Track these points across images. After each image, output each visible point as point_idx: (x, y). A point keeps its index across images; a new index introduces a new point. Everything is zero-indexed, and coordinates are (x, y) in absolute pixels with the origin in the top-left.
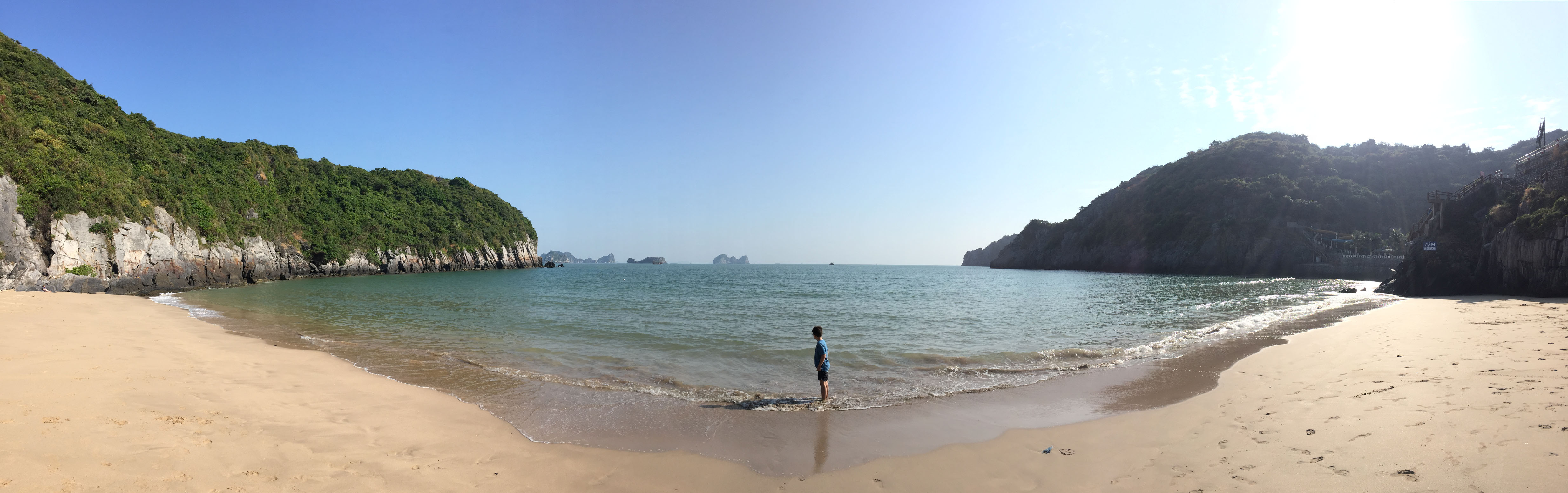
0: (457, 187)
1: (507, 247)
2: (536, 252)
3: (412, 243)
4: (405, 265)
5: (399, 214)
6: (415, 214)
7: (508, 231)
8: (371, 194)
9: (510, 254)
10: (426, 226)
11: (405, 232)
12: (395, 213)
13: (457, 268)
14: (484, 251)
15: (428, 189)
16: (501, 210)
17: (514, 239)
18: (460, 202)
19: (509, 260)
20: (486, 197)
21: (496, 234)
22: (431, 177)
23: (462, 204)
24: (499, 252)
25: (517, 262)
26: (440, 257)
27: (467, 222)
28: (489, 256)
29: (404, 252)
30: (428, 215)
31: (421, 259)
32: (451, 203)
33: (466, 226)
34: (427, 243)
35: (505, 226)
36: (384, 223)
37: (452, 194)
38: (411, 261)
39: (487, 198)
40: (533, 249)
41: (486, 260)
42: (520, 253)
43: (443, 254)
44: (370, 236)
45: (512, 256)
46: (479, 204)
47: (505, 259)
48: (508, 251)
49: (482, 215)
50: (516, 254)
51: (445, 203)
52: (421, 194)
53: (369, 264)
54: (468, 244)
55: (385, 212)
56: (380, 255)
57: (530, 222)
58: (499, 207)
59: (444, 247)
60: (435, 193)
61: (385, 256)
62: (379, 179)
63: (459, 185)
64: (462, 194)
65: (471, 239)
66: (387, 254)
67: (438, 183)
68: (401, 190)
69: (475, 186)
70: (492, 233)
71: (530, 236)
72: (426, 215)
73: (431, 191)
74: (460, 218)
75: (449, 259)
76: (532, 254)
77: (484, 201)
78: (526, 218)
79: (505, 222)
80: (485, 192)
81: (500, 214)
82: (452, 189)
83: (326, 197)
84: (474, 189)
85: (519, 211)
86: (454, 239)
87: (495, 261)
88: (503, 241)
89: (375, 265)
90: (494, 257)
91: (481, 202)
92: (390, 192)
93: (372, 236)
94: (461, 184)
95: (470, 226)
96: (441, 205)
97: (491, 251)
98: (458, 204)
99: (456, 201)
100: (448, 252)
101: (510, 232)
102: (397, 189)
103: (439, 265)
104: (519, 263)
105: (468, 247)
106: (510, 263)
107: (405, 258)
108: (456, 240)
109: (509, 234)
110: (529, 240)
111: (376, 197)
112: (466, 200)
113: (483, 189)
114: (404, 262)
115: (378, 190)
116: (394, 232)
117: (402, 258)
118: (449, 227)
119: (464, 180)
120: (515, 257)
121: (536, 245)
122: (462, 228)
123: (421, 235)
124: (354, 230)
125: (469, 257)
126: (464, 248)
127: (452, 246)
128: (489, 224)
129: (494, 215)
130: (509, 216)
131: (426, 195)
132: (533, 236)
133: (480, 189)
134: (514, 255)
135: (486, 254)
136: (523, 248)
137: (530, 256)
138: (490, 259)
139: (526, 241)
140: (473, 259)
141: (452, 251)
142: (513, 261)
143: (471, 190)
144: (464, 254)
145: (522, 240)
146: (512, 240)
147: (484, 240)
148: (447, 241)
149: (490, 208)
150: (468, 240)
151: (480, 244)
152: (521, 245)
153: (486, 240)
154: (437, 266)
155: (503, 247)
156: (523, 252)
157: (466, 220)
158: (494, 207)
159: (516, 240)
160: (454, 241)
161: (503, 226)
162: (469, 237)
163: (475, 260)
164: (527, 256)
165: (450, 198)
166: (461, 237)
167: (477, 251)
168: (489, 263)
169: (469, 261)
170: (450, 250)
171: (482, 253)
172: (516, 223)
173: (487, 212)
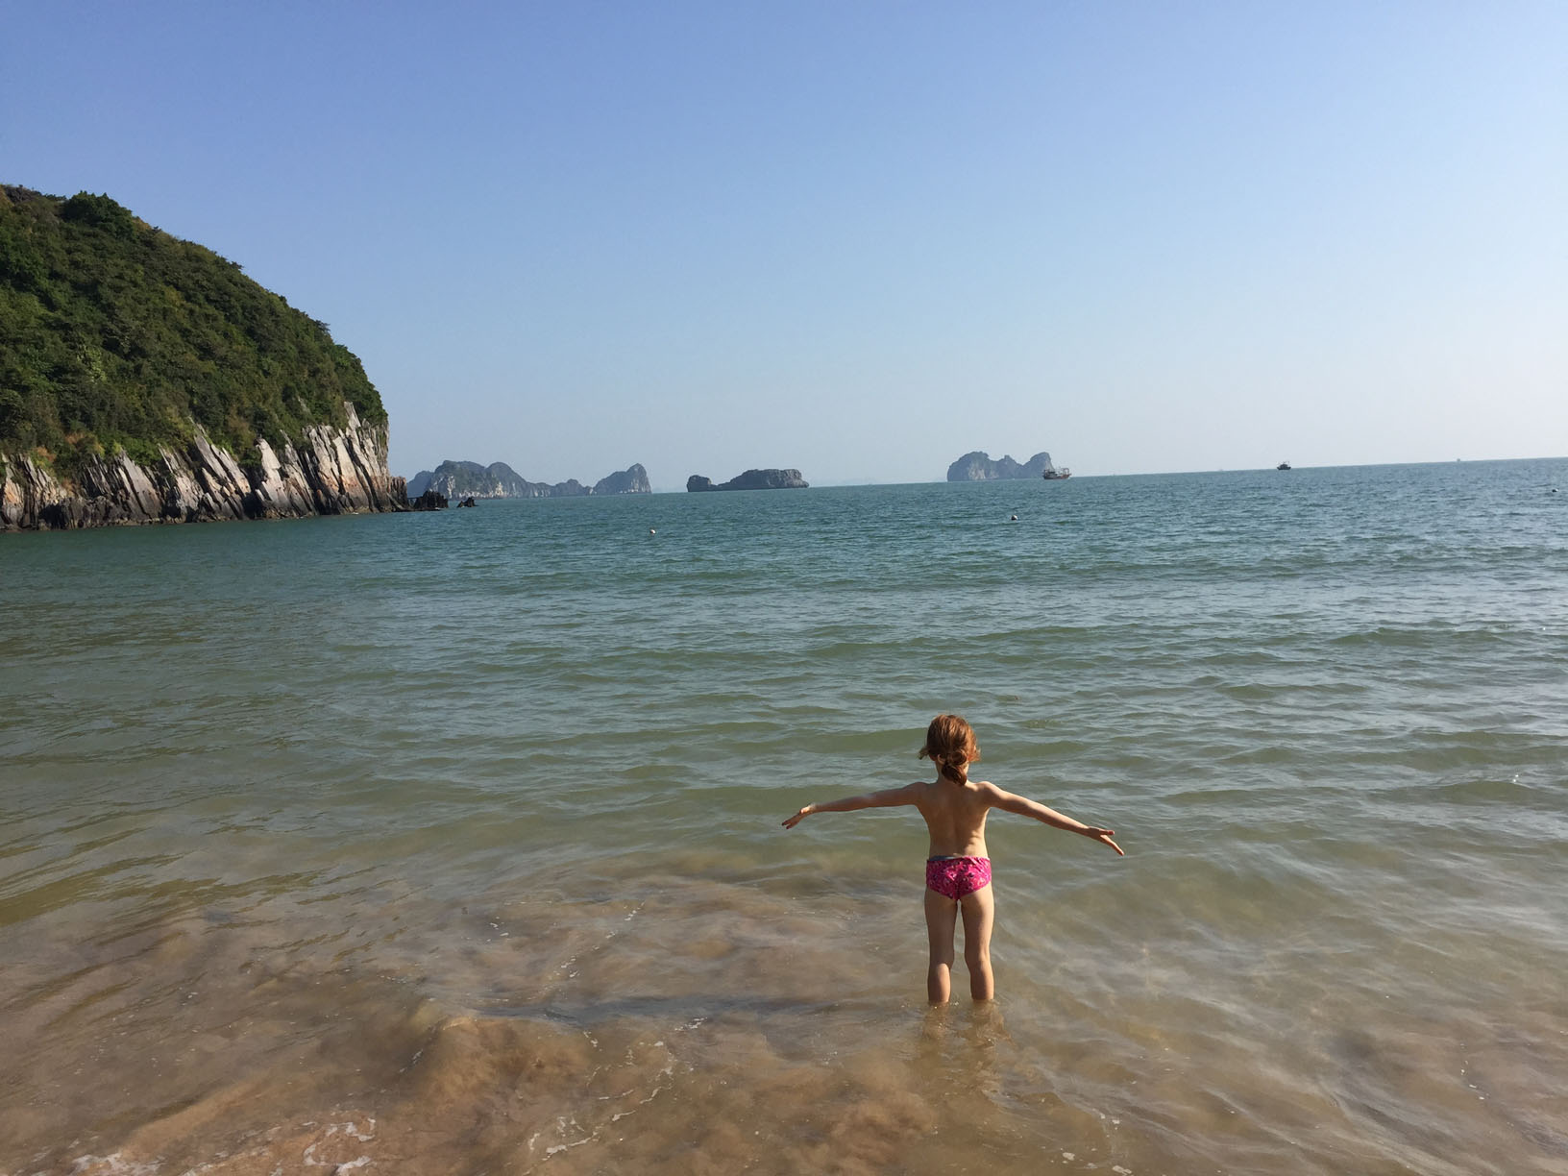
0: (87, 230)
1: (277, 445)
2: (382, 461)
7: (279, 390)
9: (288, 469)
13: (93, 521)
14: (195, 462)
16: (254, 318)
17: (300, 418)
18: (96, 283)
19: (287, 488)
20: (196, 270)
21: (239, 400)
23: (106, 292)
24: (249, 461)
25: (316, 495)
26: (25, 479)
27: (127, 357)
28: (214, 474)
32: (66, 286)
33: (122, 370)
35: (266, 373)
37: (69, 252)
39: (198, 276)
40: (371, 453)
41: (206, 488)
42: (327, 465)
43: (37, 468)
45: (297, 474)
46: (173, 294)
47: (273, 485)
48: (283, 459)
49: (185, 333)
50: (310, 467)
51: (45, 283)
54: (136, 433)
57: (356, 364)
58: (244, 308)
59: (39, 444)
63: (93, 221)
64: (104, 256)
65: (142, 414)
69: (156, 231)
70: (222, 396)
71: (360, 410)
74: (99, 339)
75: (63, 485)
76: (367, 465)
77: (190, 283)
78: (342, 349)
79: (268, 361)
80: (194, 255)
81: (250, 332)
82: (70, 237)
84: (151, 240)
85: (318, 323)
86: (77, 414)
87: (239, 491)
88: (262, 426)
90: (233, 480)
91: (177, 288)
94: (100, 219)
95: (138, 369)
96: (26, 290)
97: (221, 459)
98: (89, 290)
99: (83, 277)
100: (57, 461)
101: (287, 395)
103: (21, 508)
104: (323, 499)
105: (136, 444)
106: (291, 497)
108: (87, 420)
109: (284, 401)
110: (354, 421)
112: (120, 277)
113: (184, 243)
118: (58, 372)
119: (112, 206)
120: (309, 479)
121: (382, 440)
122: (110, 376)
125: (138, 479)
126: (118, 448)
127: (71, 439)
128: (209, 366)
129: (226, 335)
130: (282, 339)
132: (371, 409)
133: (172, 241)
134: (305, 470)
135: (204, 470)
136: (334, 447)
137: (362, 474)
138: (219, 487)
139: (347, 425)
140: (154, 487)
141: (72, 460)
142: (301, 494)
143: (138, 241)
144: (120, 470)
145: (332, 425)
146: (293, 421)
147: (196, 421)
148: (50, 421)
149: (211, 310)
150: (134, 422)
151: (179, 437)
152: (326, 438)
153: (204, 423)
154: (14, 511)
155: (264, 445)
156: (336, 460)
157: (126, 351)
158: (225, 308)
159: (309, 421)
160: (76, 424)
161: (261, 373)
162: (137, 410)
163: (162, 490)
164: (351, 480)
165: (58, 268)
166: (108, 408)
167: (169, 460)
168: (215, 501)
169: (140, 495)
170: (64, 455)
171: (190, 468)
172: (305, 363)
173: (202, 323)
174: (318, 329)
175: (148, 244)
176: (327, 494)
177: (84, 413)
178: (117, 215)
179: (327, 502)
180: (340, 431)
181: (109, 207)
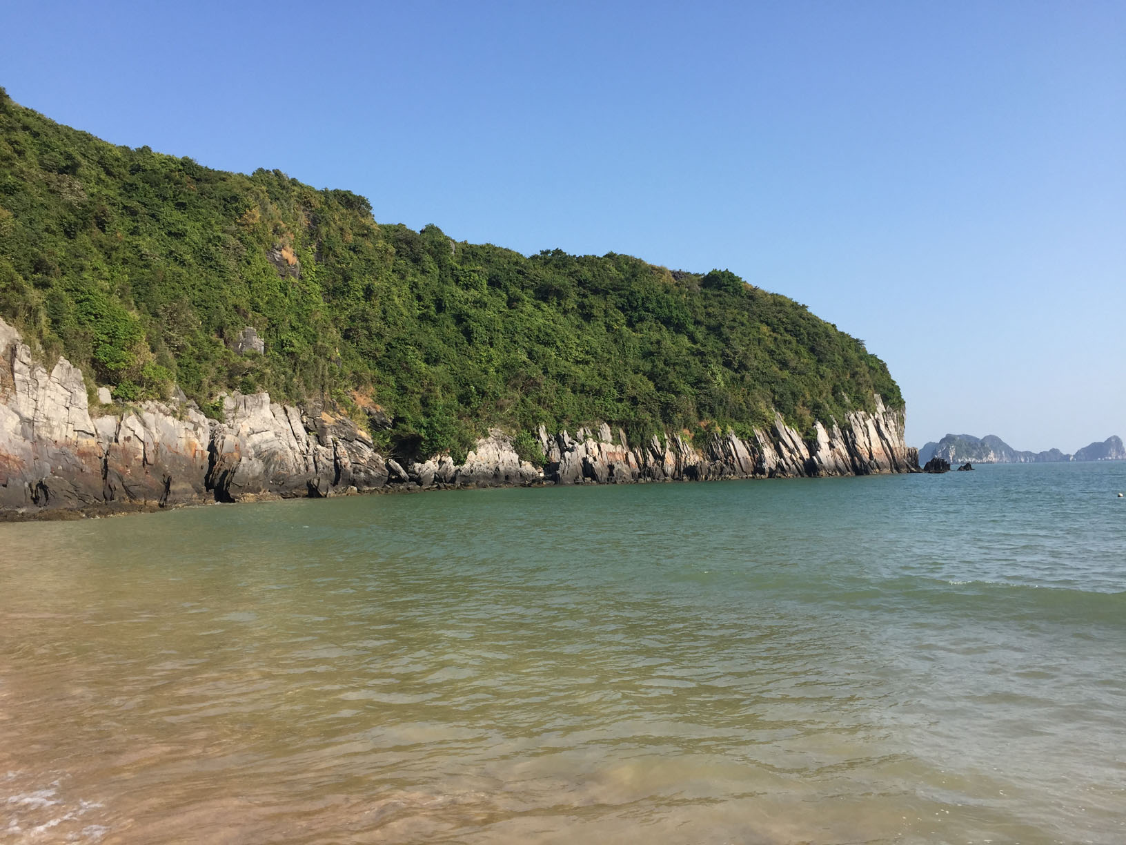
0: (716, 292)
1: (827, 425)
2: (900, 436)
3: (615, 417)
4: (597, 465)
5: (587, 353)
6: (623, 350)
7: (829, 387)
8: (529, 308)
9: (835, 442)
10: (645, 379)
11: (598, 393)
12: (579, 349)
13: (714, 475)
14: (774, 437)
15: (653, 297)
16: (815, 340)
17: (844, 406)
18: (721, 325)
19: (833, 456)
20: (779, 312)
21: (803, 396)
22: (661, 271)
23: (725, 330)
24: (809, 437)
25: (853, 460)
26: (676, 450)
27: (736, 371)
28: (786, 446)
29: (596, 436)
30: (652, 354)
31: (634, 452)
32: (703, 328)
33: (733, 379)
34: (647, 417)
35: (822, 377)
36: (553, 371)
37: (705, 307)
38: (611, 457)
39: (781, 315)
40: (893, 430)
41: (781, 455)
42: (861, 439)
43: (683, 442)
44: (523, 401)
45: (840, 446)
46: (765, 329)
47: (824, 454)
48: (831, 436)
49: (771, 353)
50: (850, 440)
51: (691, 328)
52: (636, 308)
53: (520, 463)
54: (739, 419)
55: (557, 347)
56: (545, 443)
57: (883, 367)
58: (808, 334)
59: (685, 427)
60: (669, 306)
61: (556, 444)
62: (548, 276)
63: (720, 286)
64: (724, 308)
65: (744, 407)
66: (559, 440)
67: (677, 284)
68: (593, 299)
69: (756, 289)
70: (793, 393)
71: (885, 399)
72: (647, 355)
73: (658, 302)
74: (721, 360)
75: (697, 453)
76: (890, 440)
77: (775, 321)
78: (873, 356)
79: (824, 368)
80: (778, 302)
81: (812, 350)
82: (706, 298)
83: (432, 313)
84: (754, 296)
85: (857, 340)
86: (708, 408)
87: (802, 458)
88: (818, 412)
89: (535, 464)
90: (798, 450)
91: (768, 324)
92: (571, 304)
93: (528, 400)
94: (724, 285)
95: (742, 378)
96: (681, 333)
97: (791, 436)
98: (715, 330)
99: (713, 322)
100: (694, 438)
101: (835, 391)
102: (585, 296)
103: (673, 467)
104: (858, 463)
105: (739, 426)
106: (836, 462)
107: (596, 450)
108: (712, 411)
109: (833, 395)
110: (881, 407)
111: (540, 314)
112: (734, 320)
113: (772, 295)
114: (595, 459)
115: (545, 300)
116: (574, 392)
117: (590, 451)
118: (698, 383)
119: (730, 276)
120: (848, 449)
121: (901, 420)
122: (726, 383)
123: (634, 400)
124: (489, 386)
125: (740, 449)
126: (729, 429)
127: (703, 424)
128: (785, 374)
129: (796, 352)
130: (833, 353)
131: (647, 310)
132: (893, 398)
133: (766, 294)
134: (846, 443)
135: (780, 443)
136: (866, 426)
137: (885, 445)
138: (789, 454)
139: (876, 410)
140: (750, 455)
141: (703, 437)
142: (843, 460)
143: (745, 297)
144: (730, 443)
145: (866, 411)
146: (839, 409)
147: (776, 410)
148: (692, 413)
149: (788, 337)
150: (739, 412)
151: (765, 421)
152: (861, 420)
153: (781, 412)
154: (670, 469)
155: (819, 426)
156: (868, 436)
157: (736, 367)
158: (796, 334)
159: (850, 408)
160: (706, 414)
161: (818, 377)
162: (741, 404)
163: (754, 457)
164: (878, 449)
165: (700, 318)
166: (724, 404)
167: (759, 436)
168: (787, 464)
169: (741, 460)
170: (698, 434)
171: (772, 442)
172: (847, 369)
173: (782, 346)
174: (857, 344)
175: (751, 297)
176: (861, 459)
177: (711, 407)
178: (733, 281)
179: (861, 466)
180: (871, 415)
181: (729, 277)
